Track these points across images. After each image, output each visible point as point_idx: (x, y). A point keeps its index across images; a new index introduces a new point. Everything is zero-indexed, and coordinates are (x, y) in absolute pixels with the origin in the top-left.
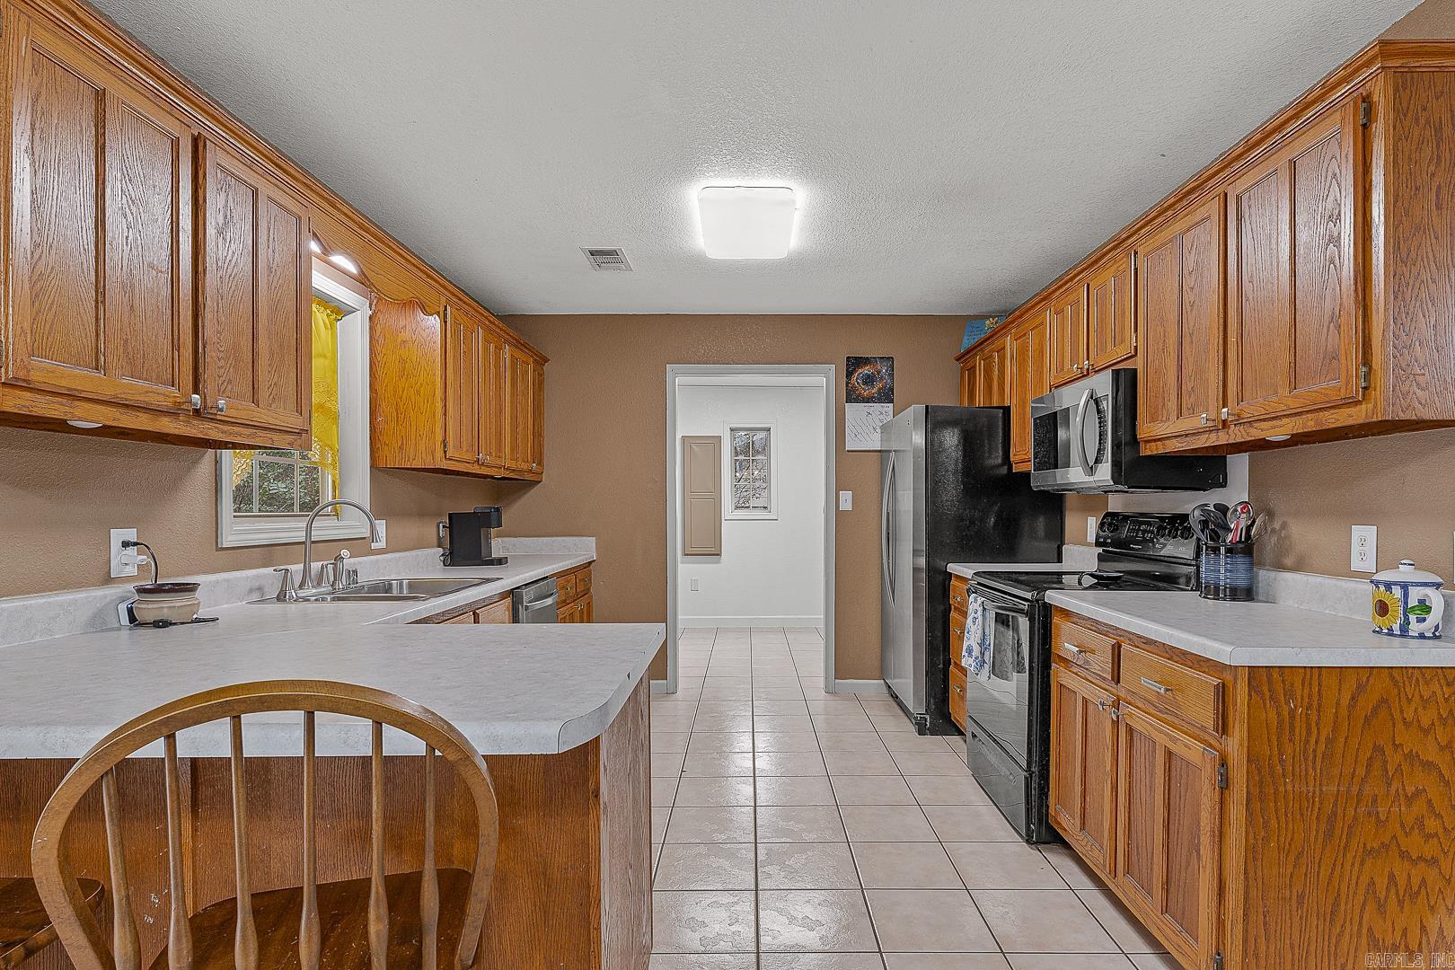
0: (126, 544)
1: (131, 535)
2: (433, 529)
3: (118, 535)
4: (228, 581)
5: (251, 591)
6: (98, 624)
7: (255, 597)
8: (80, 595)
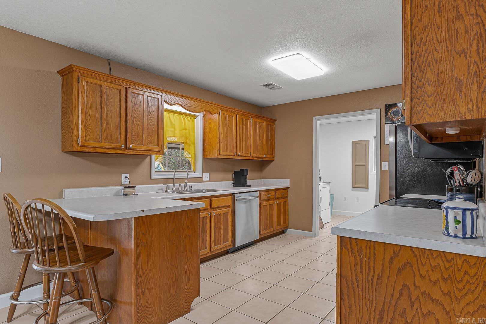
0: (126, 177)
1: (127, 175)
2: (230, 176)
3: (124, 175)
4: (152, 186)
5: (159, 189)
6: (117, 194)
7: (160, 191)
8: (113, 188)
